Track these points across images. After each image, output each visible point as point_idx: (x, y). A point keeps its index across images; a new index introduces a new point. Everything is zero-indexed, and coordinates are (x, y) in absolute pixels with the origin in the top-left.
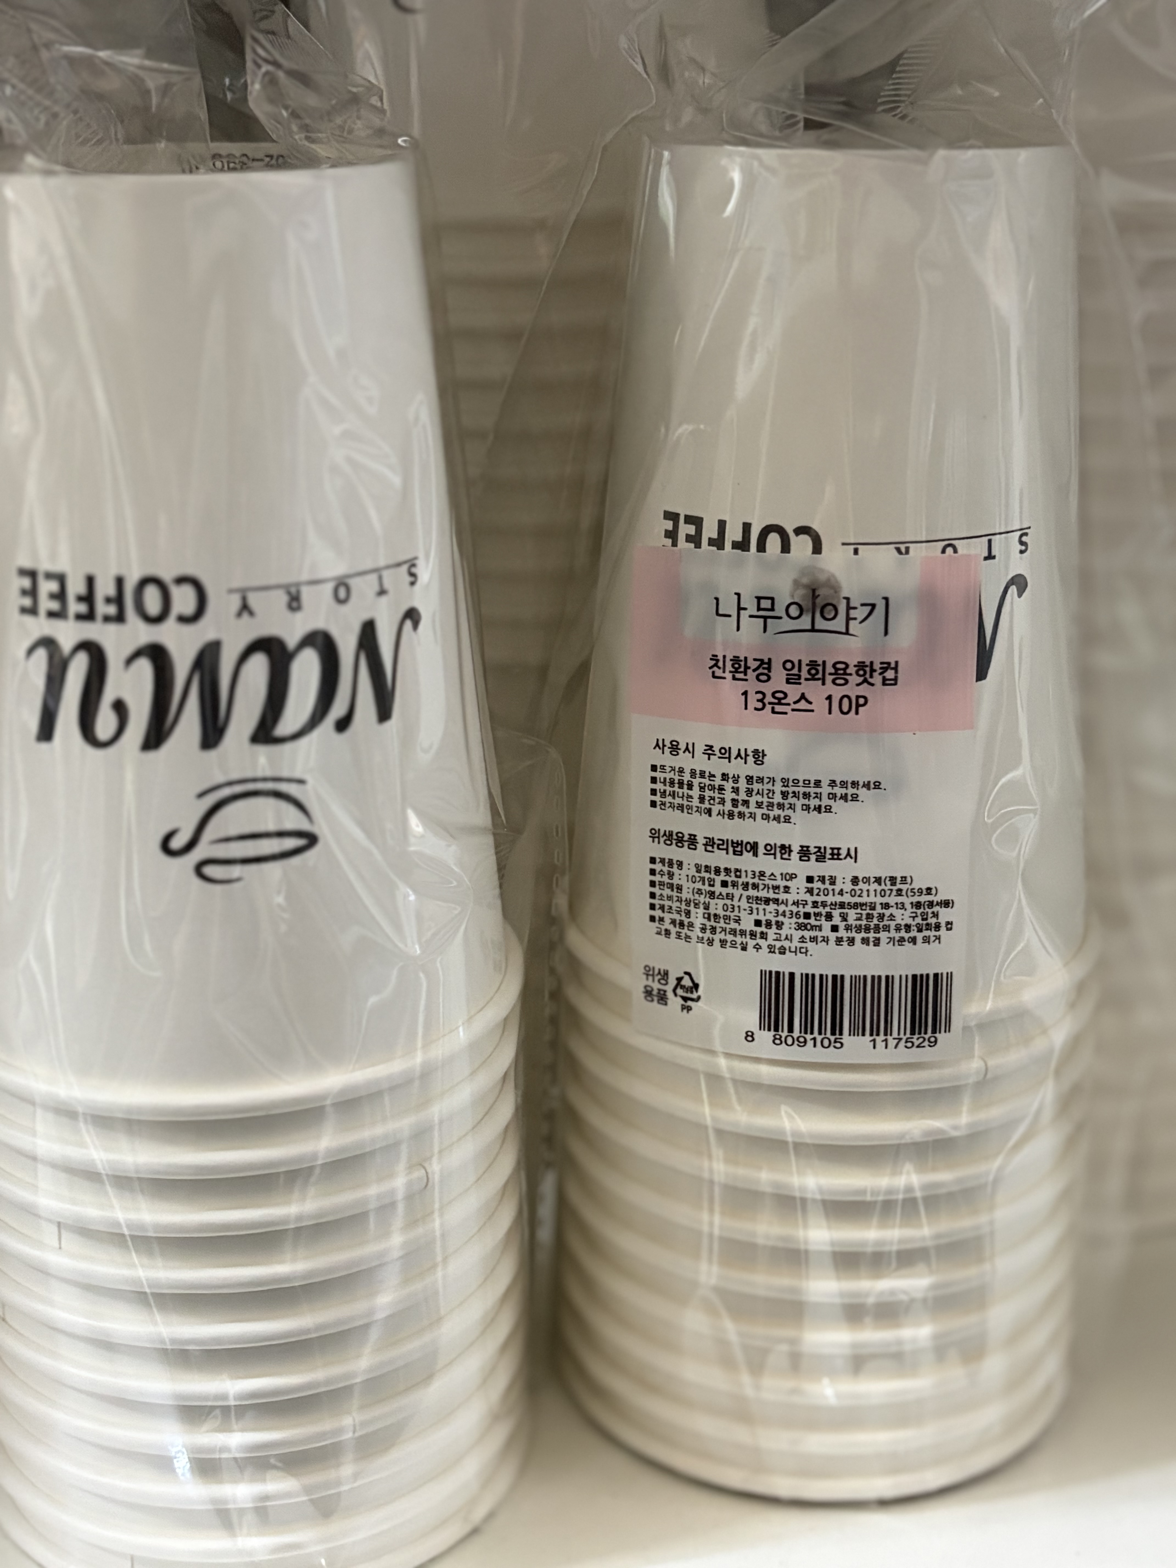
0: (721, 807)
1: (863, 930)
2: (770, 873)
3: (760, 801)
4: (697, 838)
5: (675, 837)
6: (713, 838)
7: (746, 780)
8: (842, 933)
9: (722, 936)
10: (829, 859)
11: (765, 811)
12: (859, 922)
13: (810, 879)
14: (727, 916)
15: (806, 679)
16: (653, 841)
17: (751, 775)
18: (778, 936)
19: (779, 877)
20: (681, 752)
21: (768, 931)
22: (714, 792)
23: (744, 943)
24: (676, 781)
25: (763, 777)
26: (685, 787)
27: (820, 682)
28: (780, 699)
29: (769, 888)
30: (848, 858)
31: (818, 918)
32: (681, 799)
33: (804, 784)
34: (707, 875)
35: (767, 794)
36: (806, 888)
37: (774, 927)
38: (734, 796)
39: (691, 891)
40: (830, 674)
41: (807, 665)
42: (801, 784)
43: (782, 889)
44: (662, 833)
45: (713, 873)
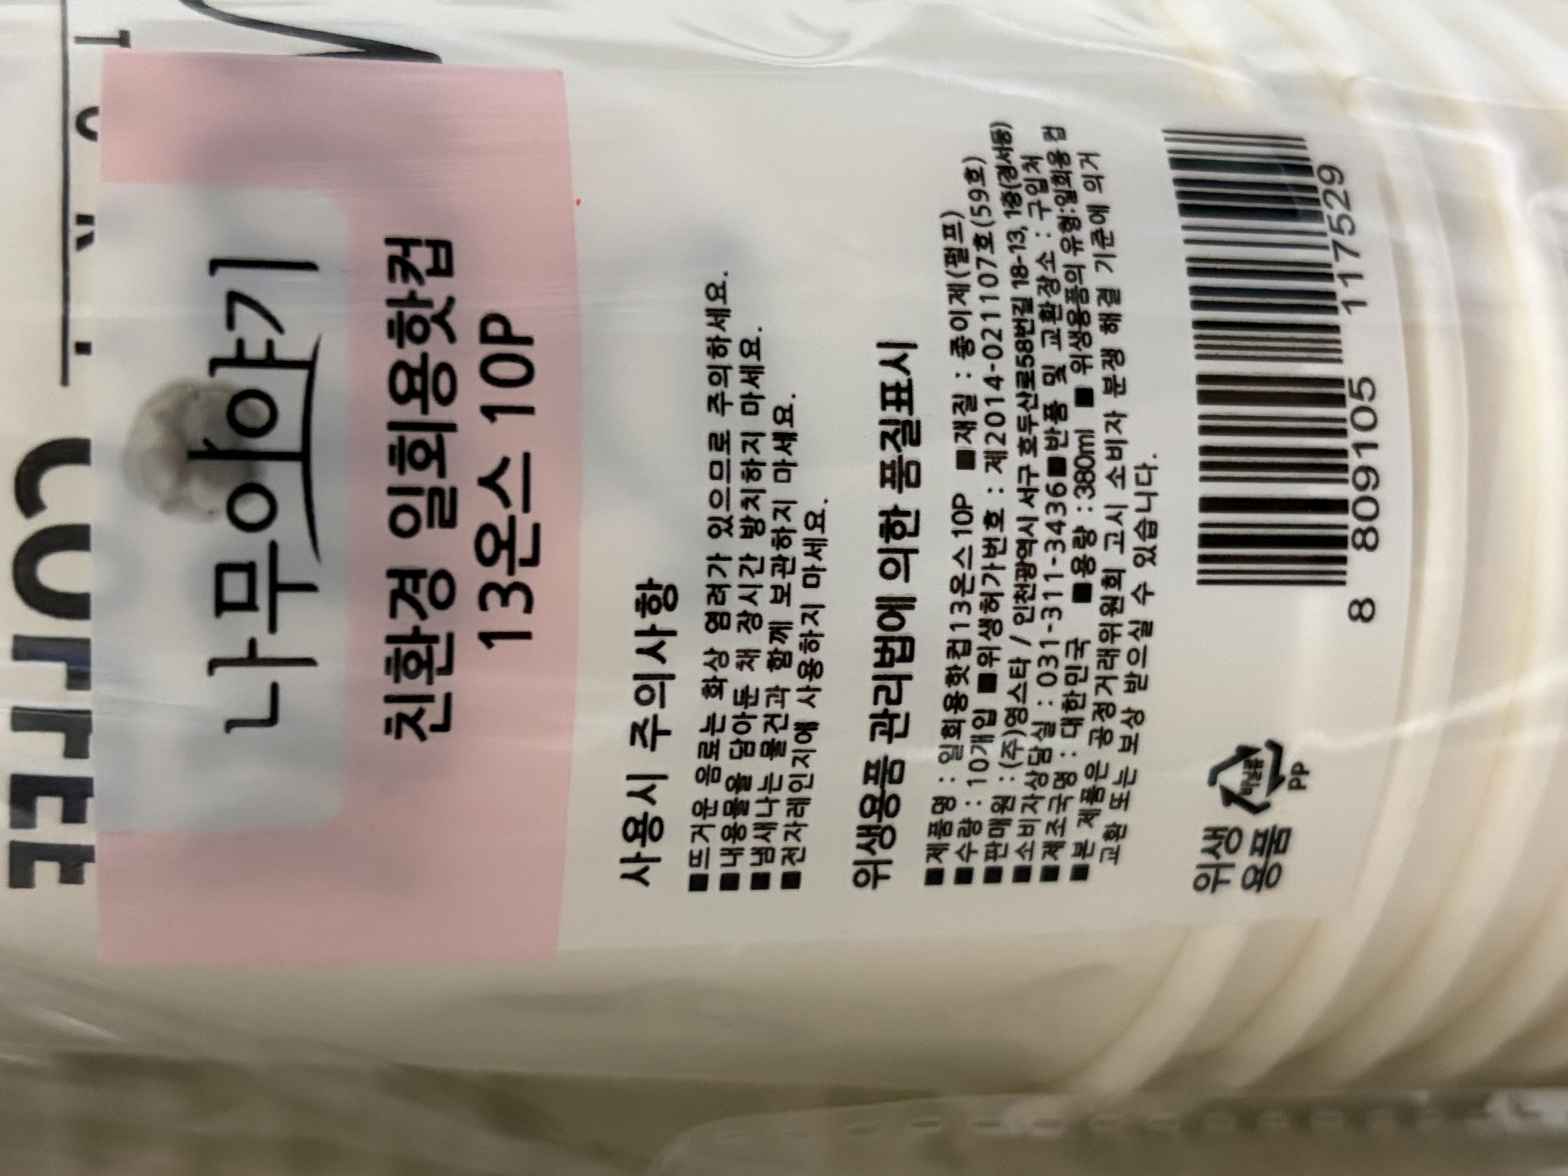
0: (791, 698)
1: (1084, 329)
2: (955, 563)
3: (770, 594)
4: (873, 761)
5: (873, 820)
6: (873, 716)
7: (720, 632)
8: (1094, 379)
9: (1118, 686)
10: (911, 412)
11: (796, 580)
12: (1065, 339)
13: (965, 460)
14: (1067, 676)
15: (442, 473)
16: (887, 877)
17: (706, 618)
18: (1112, 539)
19: (964, 541)
20: (653, 812)
21: (1100, 566)
22: (755, 717)
23: (1133, 627)
24: (729, 821)
25: (708, 586)
26: (743, 795)
27: (447, 436)
28: (499, 545)
29: (992, 567)
30: (906, 364)
31: (1061, 439)
32: (775, 806)
33: (720, 477)
34: (968, 730)
35: (752, 574)
36: (987, 470)
37: (1089, 551)
38: (761, 663)
39: (1009, 773)
40: (425, 410)
41: (402, 471)
42: (721, 485)
43: (994, 532)
44: (864, 855)
45: (960, 715)
